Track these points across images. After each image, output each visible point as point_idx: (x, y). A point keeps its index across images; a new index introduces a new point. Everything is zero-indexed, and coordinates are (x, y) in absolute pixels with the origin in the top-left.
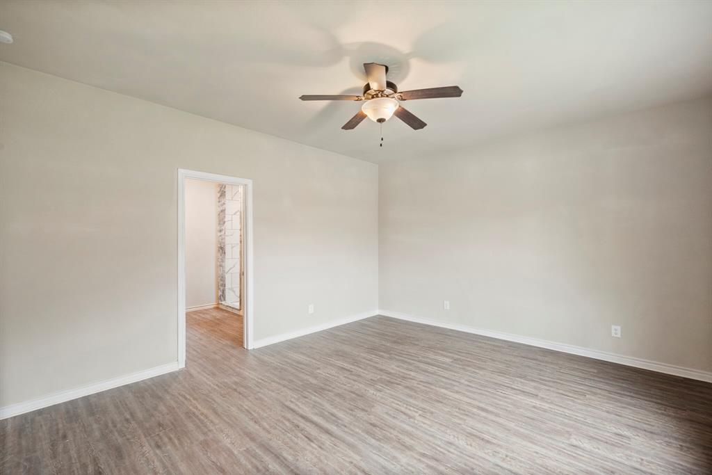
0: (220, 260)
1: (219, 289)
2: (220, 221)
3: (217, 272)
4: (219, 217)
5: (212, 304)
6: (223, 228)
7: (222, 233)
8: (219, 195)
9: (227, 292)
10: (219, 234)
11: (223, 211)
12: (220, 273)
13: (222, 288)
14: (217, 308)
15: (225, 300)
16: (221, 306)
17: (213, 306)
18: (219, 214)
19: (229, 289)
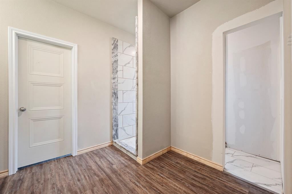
0: (114, 104)
1: (113, 129)
2: (114, 70)
3: (111, 114)
4: (113, 66)
5: (107, 143)
6: (116, 76)
7: (116, 80)
8: (113, 47)
9: (120, 132)
10: (113, 81)
11: (116, 61)
12: (114, 115)
13: (115, 128)
14: (112, 146)
15: (118, 138)
16: (114, 144)
17: (108, 145)
18: (113, 64)
19: (121, 128)
